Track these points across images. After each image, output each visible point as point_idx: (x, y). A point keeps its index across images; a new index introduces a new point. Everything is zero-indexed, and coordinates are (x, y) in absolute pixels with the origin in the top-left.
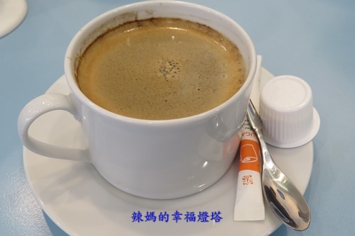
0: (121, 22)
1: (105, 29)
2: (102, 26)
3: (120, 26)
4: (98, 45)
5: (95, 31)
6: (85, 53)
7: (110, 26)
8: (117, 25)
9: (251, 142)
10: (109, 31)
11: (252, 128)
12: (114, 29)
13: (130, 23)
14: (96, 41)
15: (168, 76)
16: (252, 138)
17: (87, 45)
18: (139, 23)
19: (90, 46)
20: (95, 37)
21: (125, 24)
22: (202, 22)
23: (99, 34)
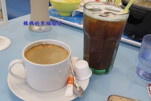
0: (38, 44)
1: (34, 46)
2: (33, 45)
3: (38, 46)
4: (31, 50)
5: (31, 46)
6: (28, 51)
7: (35, 45)
8: (37, 45)
9: (71, 78)
10: (35, 47)
11: (72, 74)
12: (36, 46)
13: (41, 45)
14: (31, 49)
15: (49, 58)
16: (72, 77)
17: (28, 49)
18: (43, 45)
19: (29, 50)
20: (31, 48)
21: (39, 45)
22: (60, 45)
23: (32, 47)
